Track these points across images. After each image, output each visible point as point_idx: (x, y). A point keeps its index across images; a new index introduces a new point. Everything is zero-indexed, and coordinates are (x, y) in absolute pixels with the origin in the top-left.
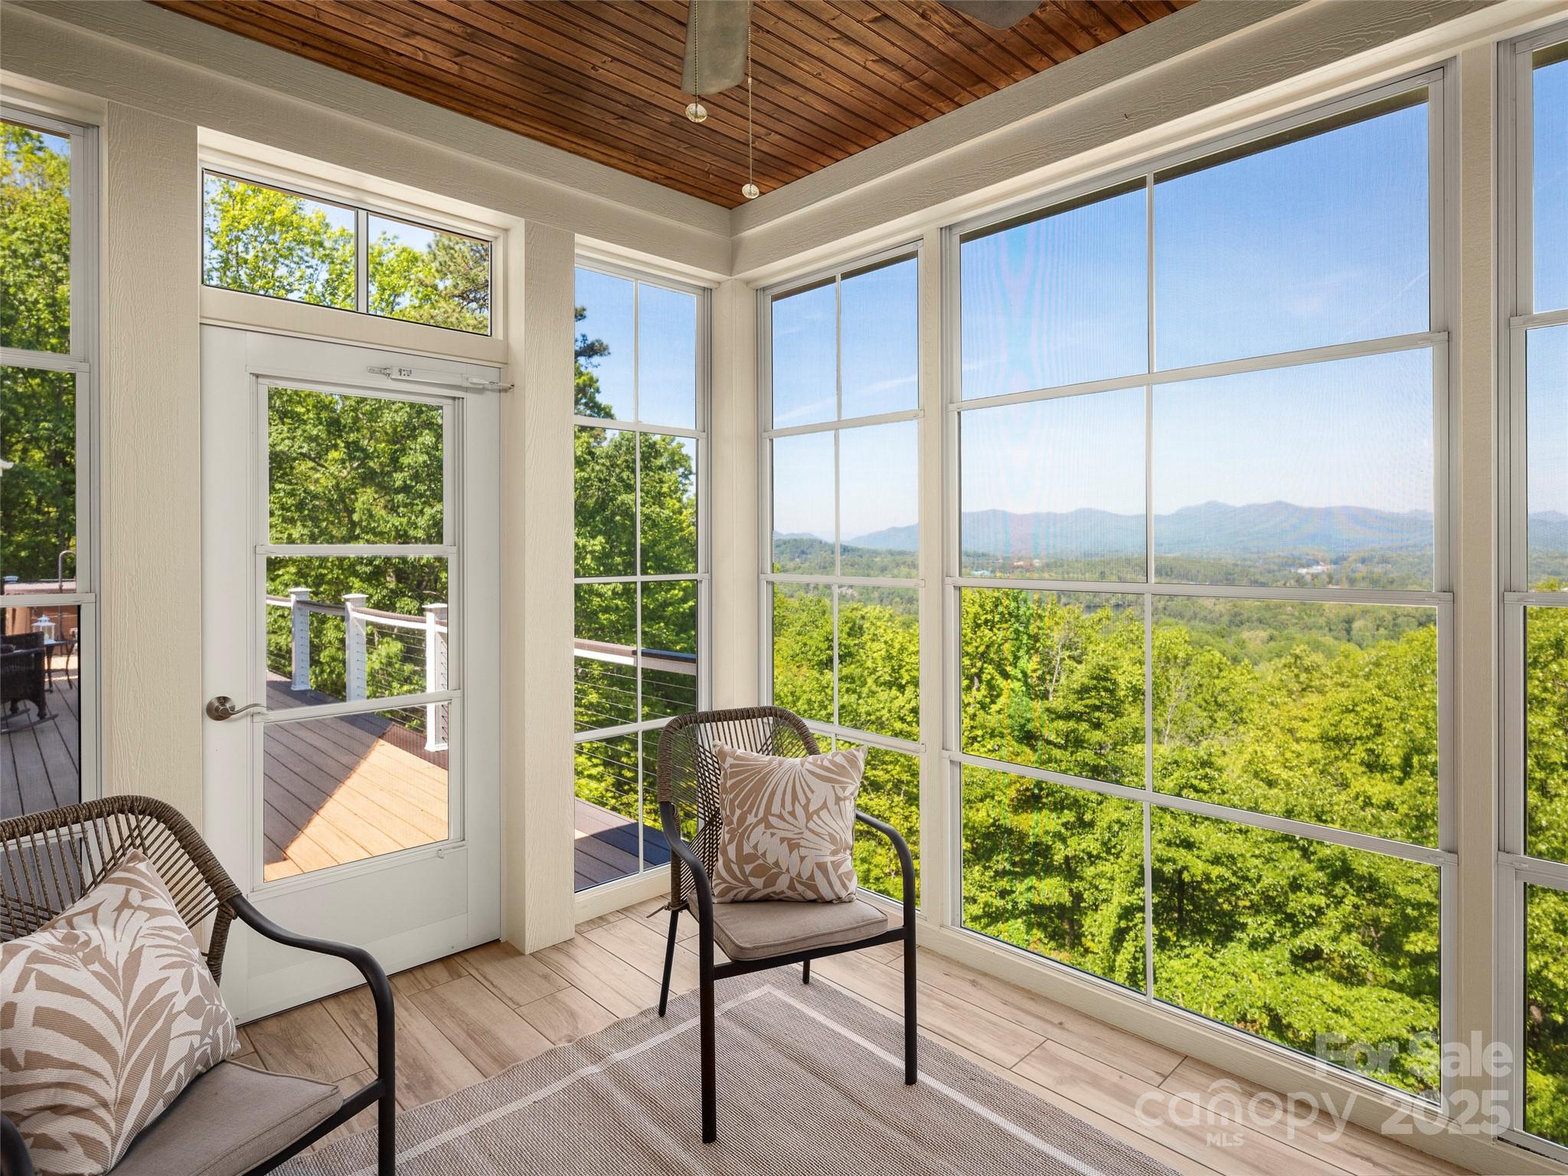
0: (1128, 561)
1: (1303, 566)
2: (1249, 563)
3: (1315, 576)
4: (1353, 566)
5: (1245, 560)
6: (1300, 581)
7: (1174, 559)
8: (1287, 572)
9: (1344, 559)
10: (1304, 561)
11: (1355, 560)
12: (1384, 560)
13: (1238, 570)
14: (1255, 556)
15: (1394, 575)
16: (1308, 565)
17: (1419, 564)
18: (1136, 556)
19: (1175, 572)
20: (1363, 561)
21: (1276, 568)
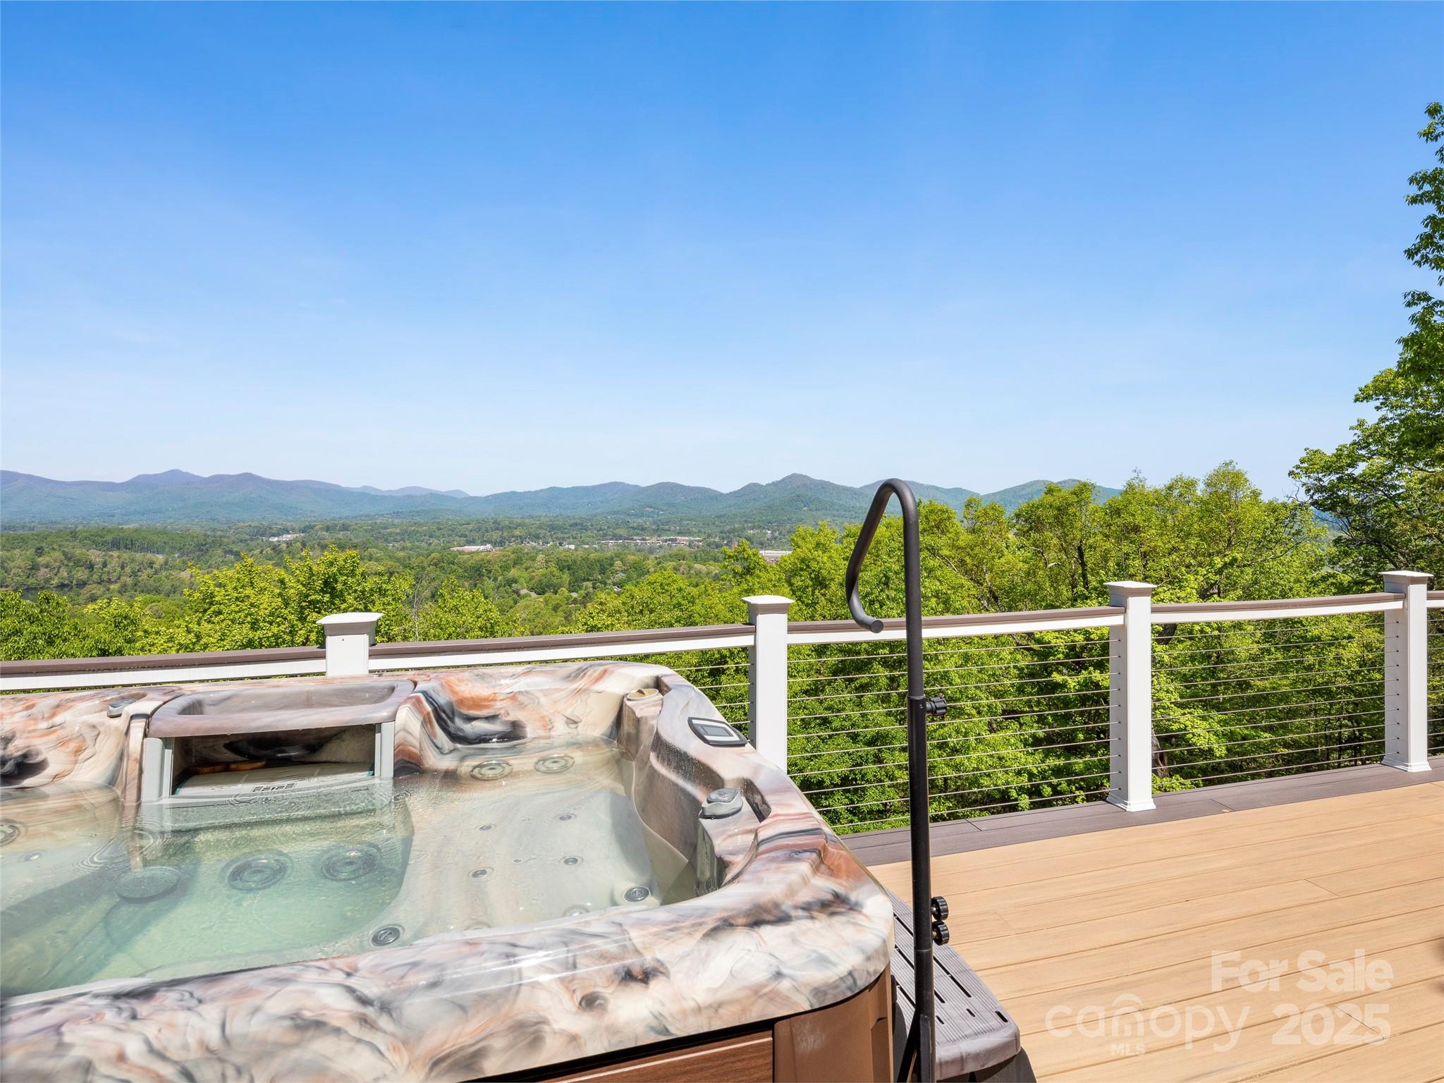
0: (74, 535)
1: (274, 535)
2: (219, 533)
3: (289, 544)
4: (319, 533)
5: (214, 530)
6: (275, 548)
7: (136, 530)
8: (260, 541)
9: (312, 527)
10: (275, 531)
11: (321, 529)
12: (345, 528)
13: (209, 540)
14: (226, 527)
15: (355, 541)
16: (278, 535)
17: (372, 530)
18: (80, 527)
19: (138, 544)
20: (328, 529)
21: (248, 537)
